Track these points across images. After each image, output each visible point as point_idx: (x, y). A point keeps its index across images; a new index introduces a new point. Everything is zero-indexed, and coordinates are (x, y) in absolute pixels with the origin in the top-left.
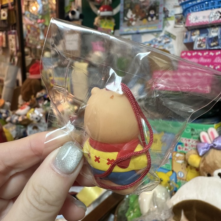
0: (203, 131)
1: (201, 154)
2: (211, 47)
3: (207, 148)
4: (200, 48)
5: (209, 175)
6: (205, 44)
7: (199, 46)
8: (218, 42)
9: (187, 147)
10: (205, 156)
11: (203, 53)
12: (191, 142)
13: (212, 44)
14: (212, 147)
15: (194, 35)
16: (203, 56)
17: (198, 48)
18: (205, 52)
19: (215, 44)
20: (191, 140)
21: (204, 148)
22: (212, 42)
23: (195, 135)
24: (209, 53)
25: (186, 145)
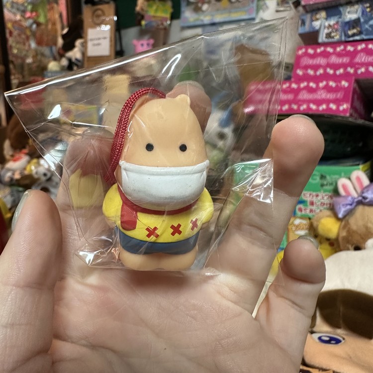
0: (341, 177)
1: (340, 216)
2: (349, 37)
3: (351, 205)
4: (330, 40)
5: (357, 248)
6: (339, 33)
7: (329, 35)
8: (361, 28)
9: (314, 208)
10: (347, 218)
11: (335, 49)
12: (319, 198)
13: (350, 33)
14: (360, 203)
15: (317, 19)
16: (334, 53)
17: (326, 40)
18: (340, 46)
19: (355, 31)
20: (321, 194)
21: (347, 205)
22: (349, 29)
23: (327, 185)
24: (345, 47)
25: (312, 203)
